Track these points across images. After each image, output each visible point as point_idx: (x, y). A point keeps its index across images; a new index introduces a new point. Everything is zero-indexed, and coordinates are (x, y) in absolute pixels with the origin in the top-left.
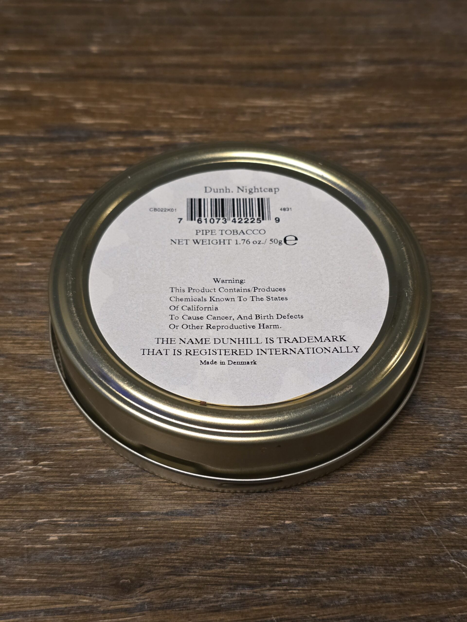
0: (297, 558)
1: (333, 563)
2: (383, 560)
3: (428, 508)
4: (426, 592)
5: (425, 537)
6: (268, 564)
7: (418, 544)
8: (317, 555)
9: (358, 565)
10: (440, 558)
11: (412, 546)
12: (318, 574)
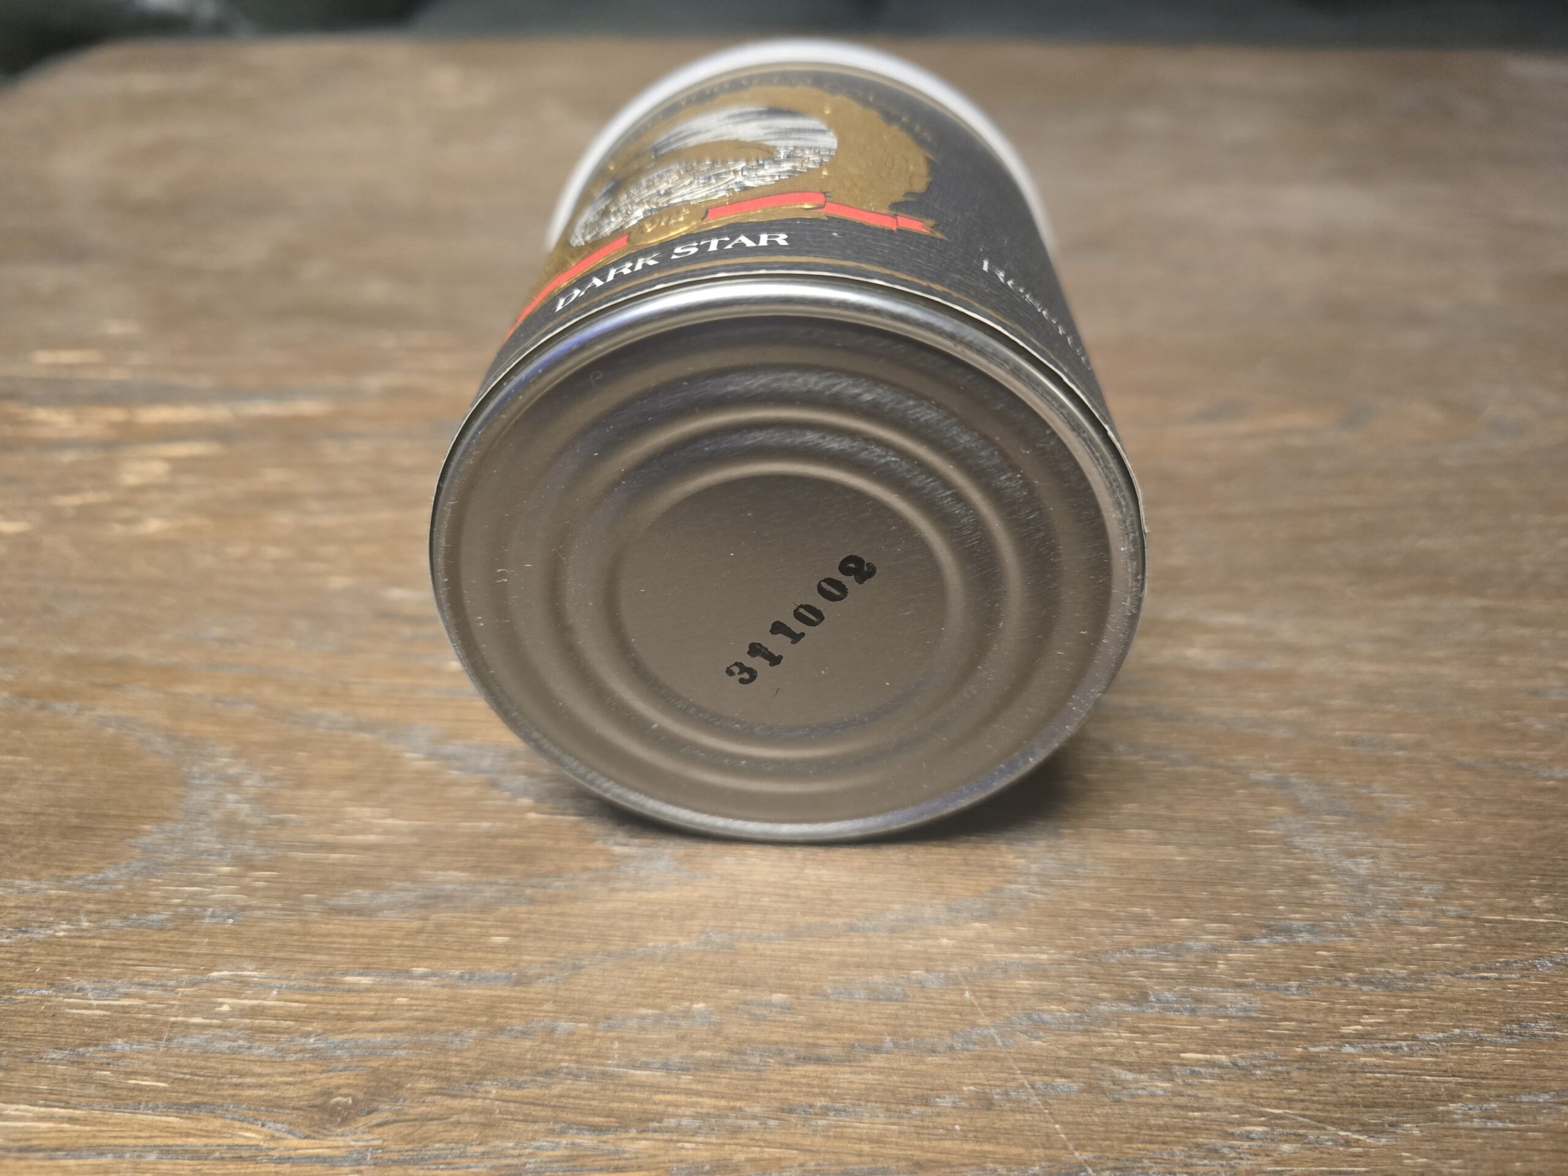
0: (704, 1076)
1: (776, 1091)
2: (885, 1091)
3: (986, 991)
4: (973, 1164)
5: (977, 1047)
6: (642, 1086)
7: (960, 1062)
8: (748, 1073)
9: (830, 1097)
10: (1006, 1093)
11: (949, 1066)
12: (744, 1111)
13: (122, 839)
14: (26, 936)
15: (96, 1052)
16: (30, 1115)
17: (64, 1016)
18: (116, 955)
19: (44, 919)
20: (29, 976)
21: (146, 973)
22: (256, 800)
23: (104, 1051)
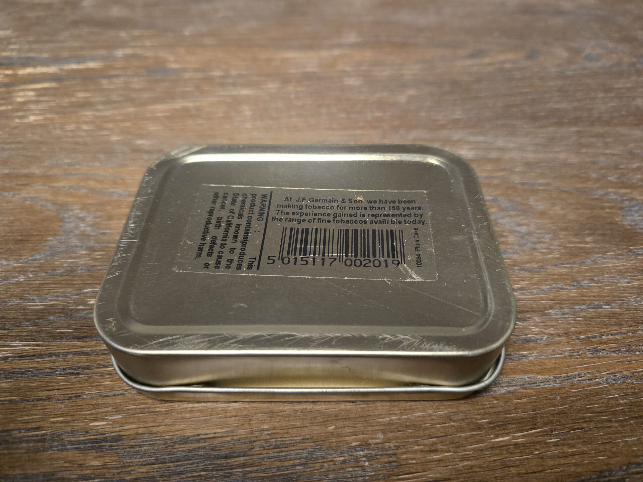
13: (40, 243)
14: (7, 282)
15: (43, 321)
16: (21, 345)
17: (28, 309)
18: (45, 286)
19: (14, 275)
20: (11, 296)
21: (58, 292)
22: (92, 226)
23: (46, 321)
